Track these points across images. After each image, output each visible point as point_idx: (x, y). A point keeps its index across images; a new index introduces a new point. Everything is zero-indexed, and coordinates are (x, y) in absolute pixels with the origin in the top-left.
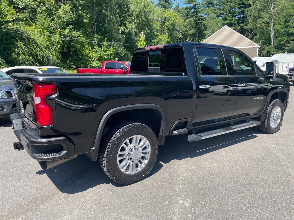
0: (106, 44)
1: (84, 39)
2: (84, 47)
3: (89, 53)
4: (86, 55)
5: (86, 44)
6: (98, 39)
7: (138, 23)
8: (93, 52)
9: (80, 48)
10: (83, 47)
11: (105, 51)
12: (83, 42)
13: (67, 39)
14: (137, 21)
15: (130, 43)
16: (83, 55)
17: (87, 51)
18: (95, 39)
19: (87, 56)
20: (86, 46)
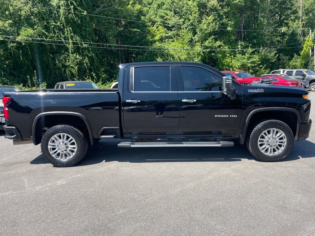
0: (250, 50)
1: (226, 48)
2: (226, 56)
3: (231, 62)
4: (226, 65)
5: (228, 53)
6: (242, 46)
7: (307, 19)
8: (236, 61)
9: (221, 58)
10: (224, 56)
11: (249, 58)
12: (225, 52)
13: (208, 51)
14: (306, 18)
15: (292, 46)
16: (223, 65)
17: (228, 60)
18: (239, 46)
19: (228, 65)
20: (228, 55)
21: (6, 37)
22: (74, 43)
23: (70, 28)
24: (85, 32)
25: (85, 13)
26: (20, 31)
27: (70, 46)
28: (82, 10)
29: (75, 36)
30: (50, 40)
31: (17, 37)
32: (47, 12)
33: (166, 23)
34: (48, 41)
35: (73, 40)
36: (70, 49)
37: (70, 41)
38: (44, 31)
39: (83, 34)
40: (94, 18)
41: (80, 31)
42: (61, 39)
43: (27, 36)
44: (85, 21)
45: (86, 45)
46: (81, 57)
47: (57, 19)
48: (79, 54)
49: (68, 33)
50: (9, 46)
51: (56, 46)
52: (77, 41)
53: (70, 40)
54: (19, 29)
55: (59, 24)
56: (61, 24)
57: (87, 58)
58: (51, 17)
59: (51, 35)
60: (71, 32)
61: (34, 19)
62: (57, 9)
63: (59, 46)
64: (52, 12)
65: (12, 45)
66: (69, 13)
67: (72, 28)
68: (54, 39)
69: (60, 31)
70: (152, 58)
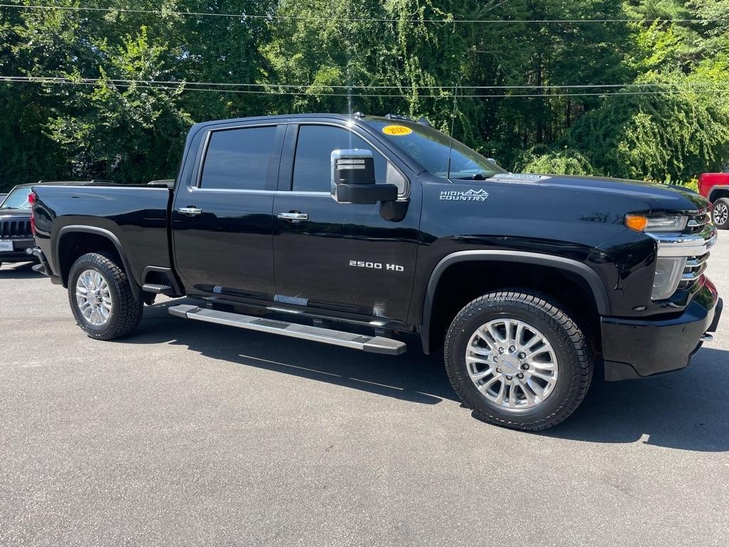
21: (290, 88)
22: (421, 92)
23: (416, 58)
24: (449, 63)
25: (449, 19)
26: (315, 73)
27: (413, 99)
28: (442, 13)
29: (423, 74)
30: (374, 88)
31: (309, 86)
32: (374, 27)
33: (694, 18)
34: (370, 92)
35: (419, 85)
36: (412, 105)
37: (414, 86)
38: (364, 70)
39: (444, 68)
40: (472, 27)
41: (438, 62)
42: (395, 85)
43: (326, 84)
44: (449, 37)
45: (446, 93)
46: (434, 121)
47: (391, 40)
48: (430, 114)
49: (410, 70)
50: (295, 105)
51: (385, 100)
52: (427, 85)
53: (413, 84)
54: (314, 69)
55: (394, 51)
56: (399, 50)
57: (445, 124)
58: (382, 38)
59: (378, 76)
60: (417, 68)
61: (350, 47)
62: (394, 18)
63: (392, 101)
64: (384, 26)
65: (300, 103)
66: (416, 25)
67: (420, 59)
68: (382, 85)
69: (395, 67)
70: (621, 116)
